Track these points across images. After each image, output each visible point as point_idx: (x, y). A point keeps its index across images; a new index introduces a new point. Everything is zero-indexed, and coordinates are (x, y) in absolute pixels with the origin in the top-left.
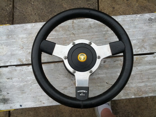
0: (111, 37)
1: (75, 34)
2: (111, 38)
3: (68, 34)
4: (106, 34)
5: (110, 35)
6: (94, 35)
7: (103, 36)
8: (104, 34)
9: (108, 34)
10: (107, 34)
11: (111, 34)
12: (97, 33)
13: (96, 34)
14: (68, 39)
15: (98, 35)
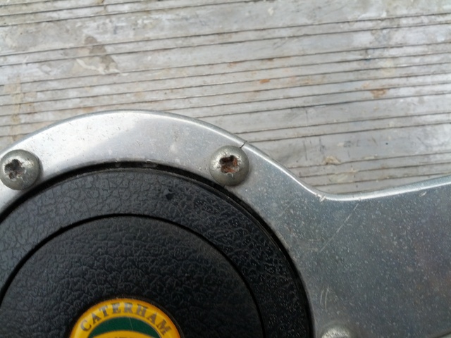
0: (420, 80)
1: (109, 49)
2: (427, 89)
3: (52, 56)
4: (377, 53)
5: (417, 60)
6: (277, 63)
7: (355, 65)
8: (367, 49)
9: (394, 52)
10: (387, 53)
11: (419, 50)
12: (306, 41)
13: (294, 47)
14: (49, 95)
15: (309, 60)
